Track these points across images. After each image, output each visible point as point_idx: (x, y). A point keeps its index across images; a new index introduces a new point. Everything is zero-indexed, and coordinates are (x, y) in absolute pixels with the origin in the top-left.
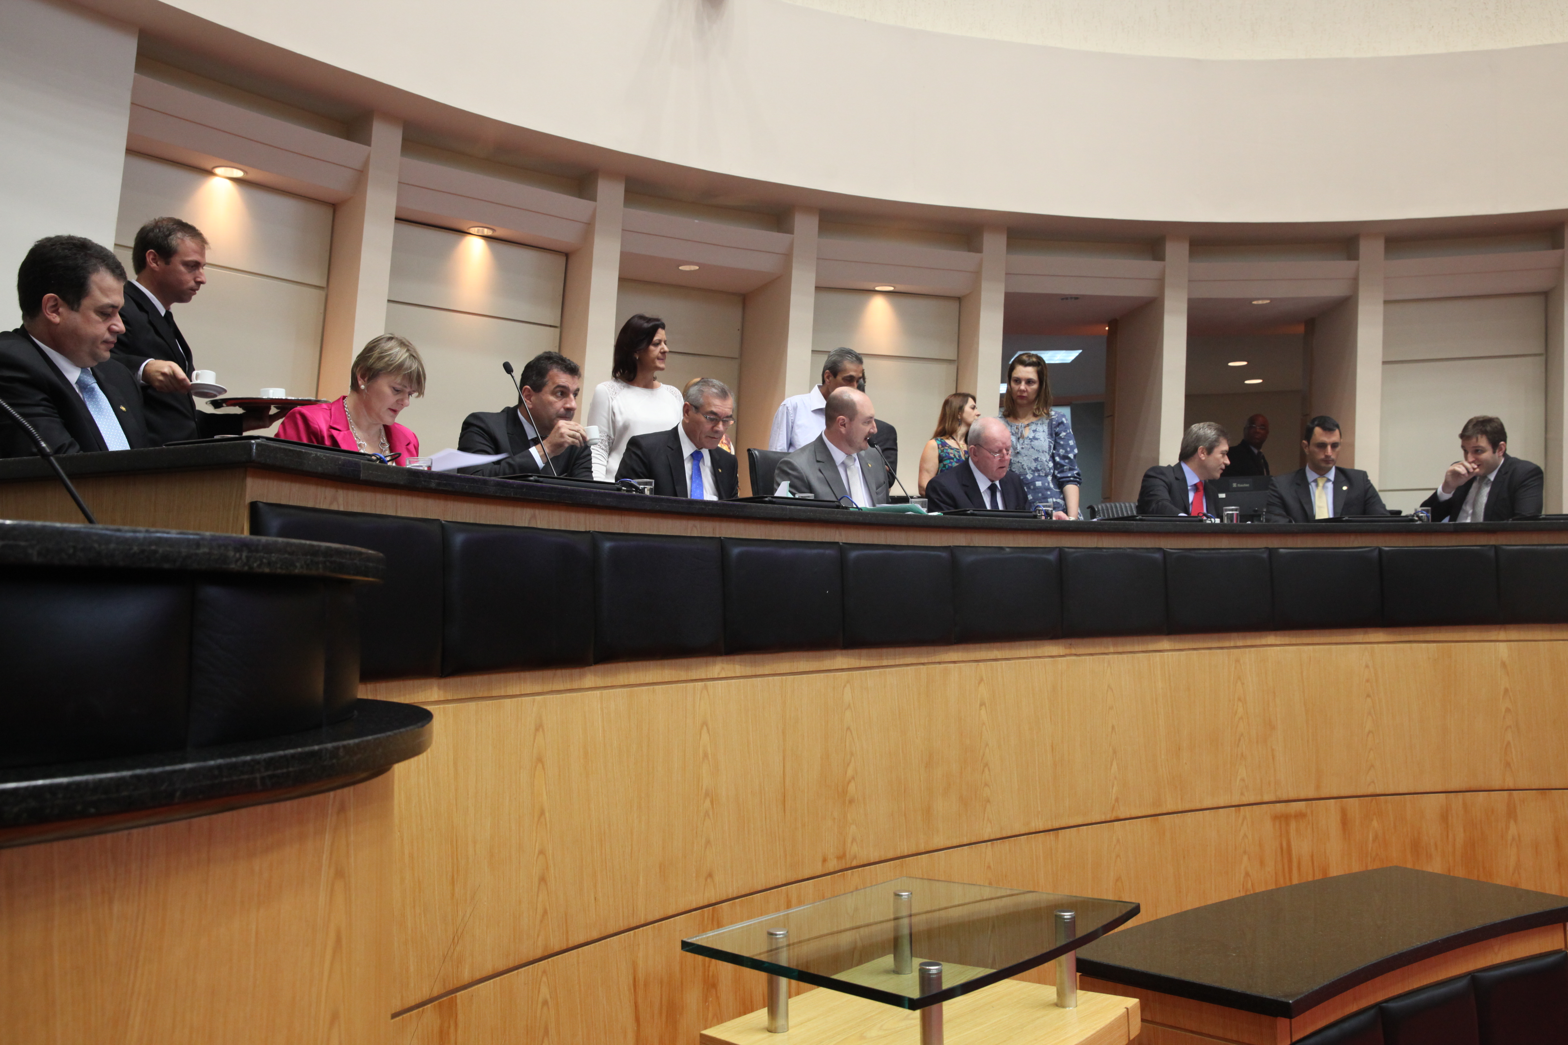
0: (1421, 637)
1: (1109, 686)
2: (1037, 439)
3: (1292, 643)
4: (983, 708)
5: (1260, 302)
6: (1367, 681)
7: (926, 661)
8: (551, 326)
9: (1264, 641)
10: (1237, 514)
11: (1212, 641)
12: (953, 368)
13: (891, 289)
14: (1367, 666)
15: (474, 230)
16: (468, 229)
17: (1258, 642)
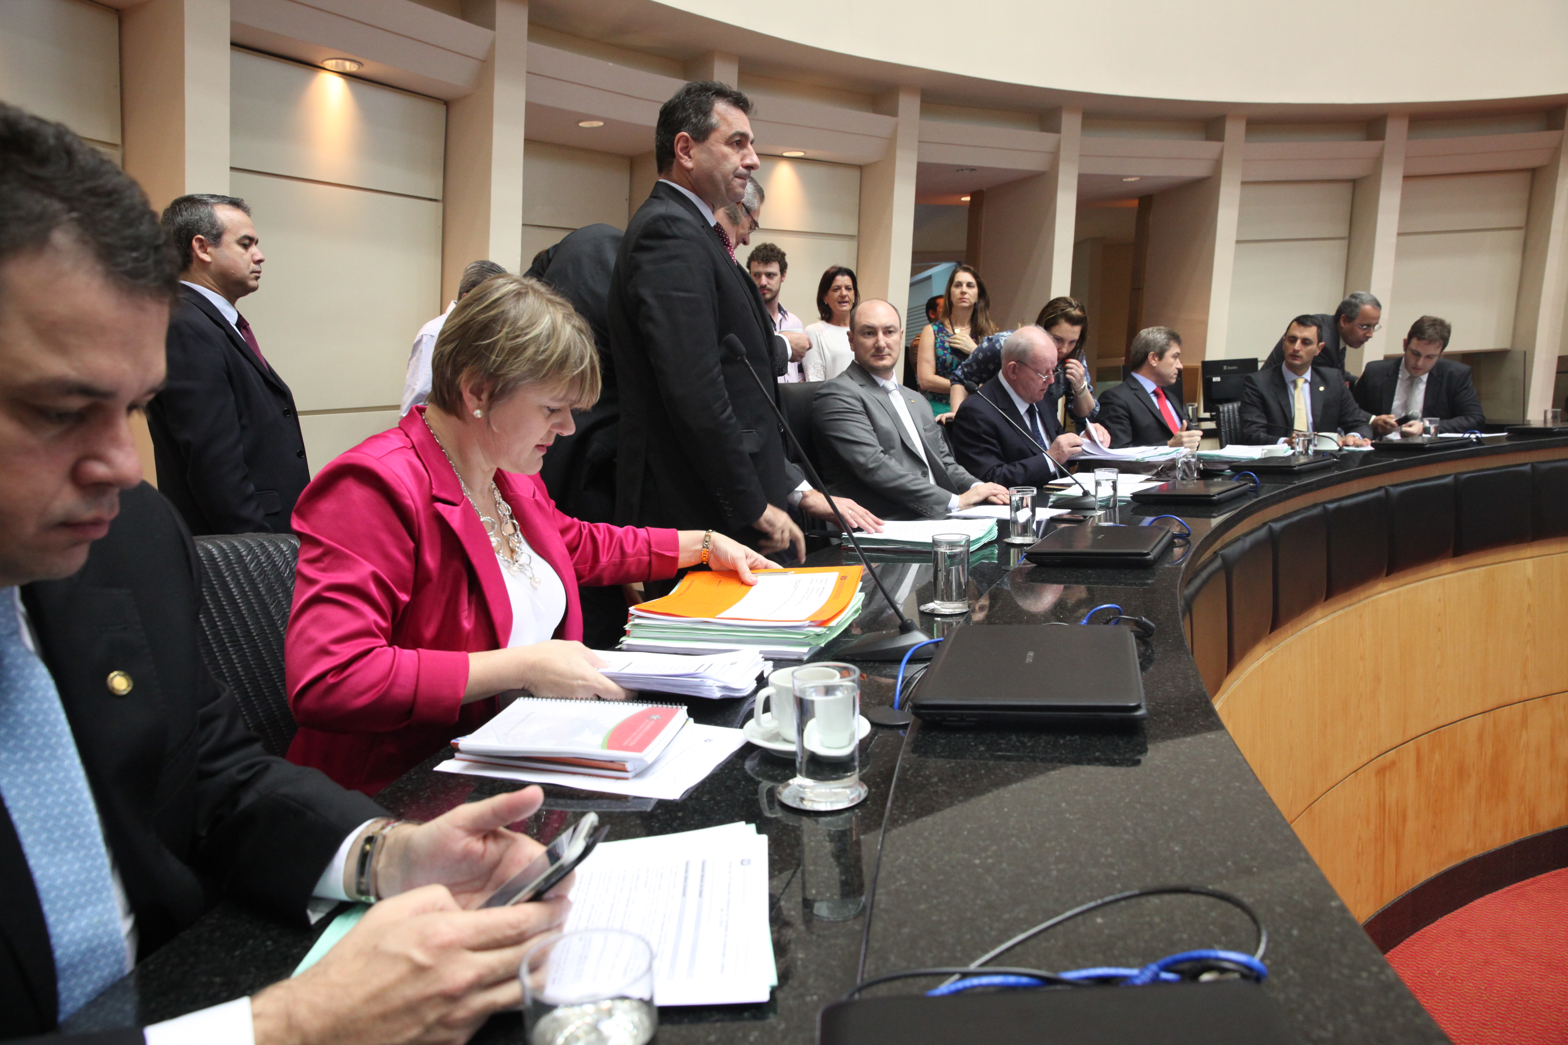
5: (1130, 180)
8: (431, 200)
12: (854, 244)
13: (801, 154)
14: (1440, 600)
15: (330, 64)
16: (322, 63)
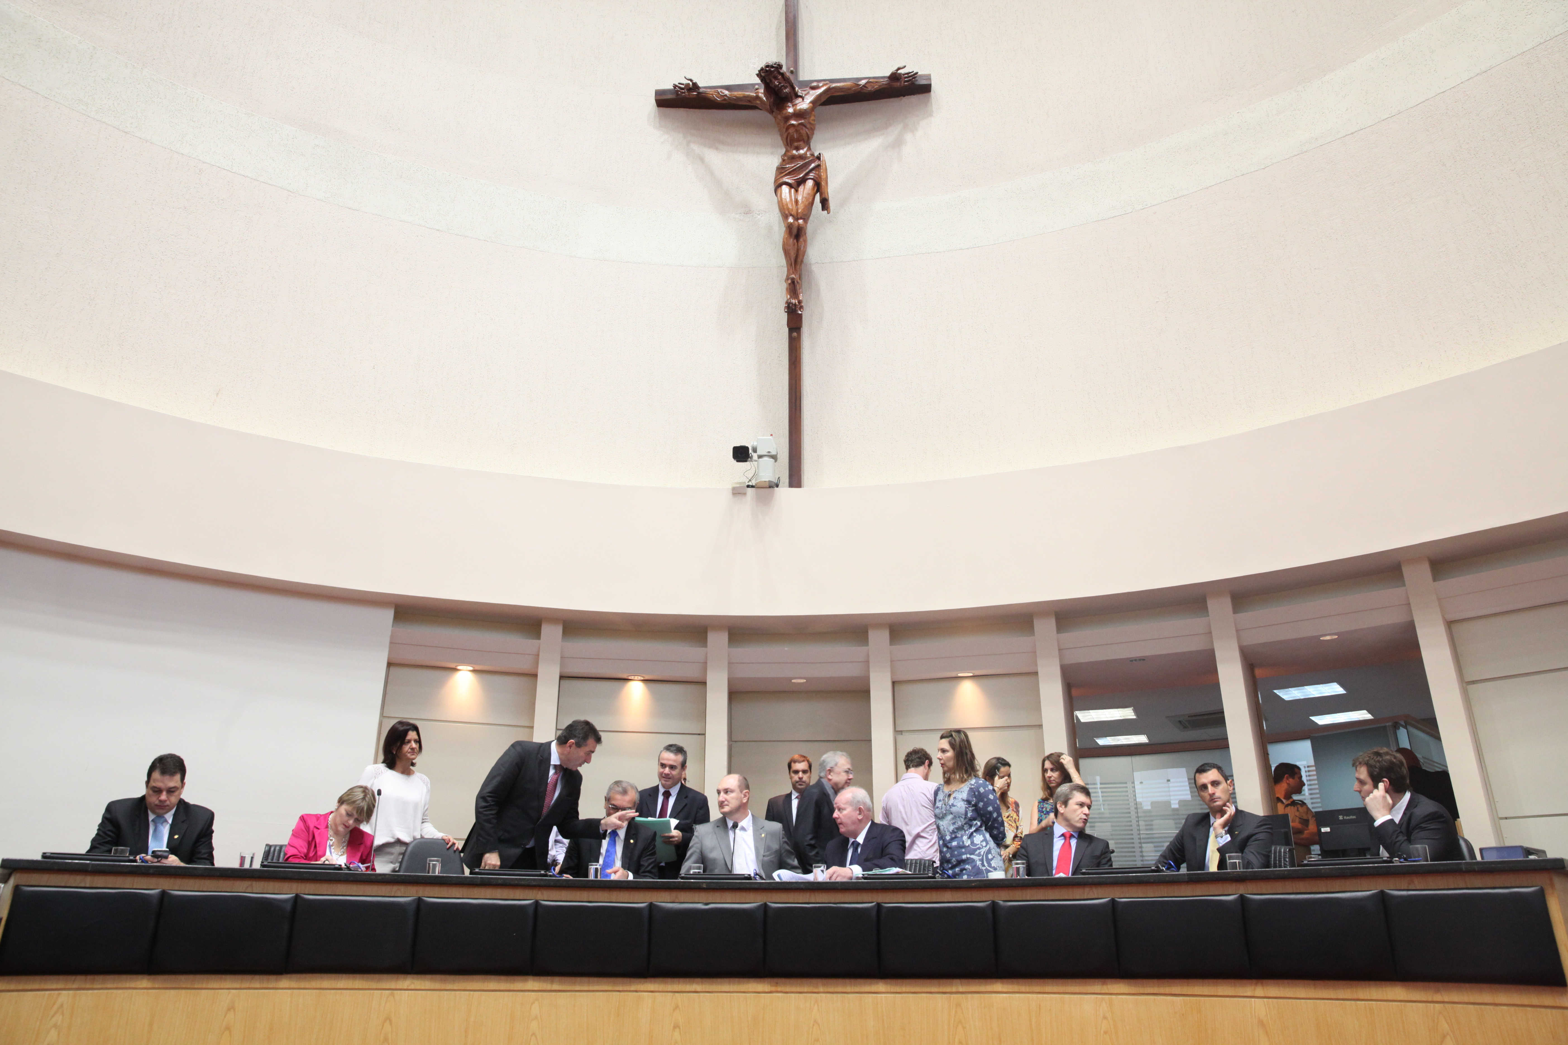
0: (1167, 990)
1: (815, 1021)
2: (954, 806)
3: (1021, 991)
4: (677, 1030)
5: (1328, 638)
6: (1106, 1033)
7: (621, 989)
9: (989, 988)
10: (1024, 867)
11: (933, 986)
13: (971, 674)
14: (1105, 1018)
15: (632, 678)
17: (982, 988)
